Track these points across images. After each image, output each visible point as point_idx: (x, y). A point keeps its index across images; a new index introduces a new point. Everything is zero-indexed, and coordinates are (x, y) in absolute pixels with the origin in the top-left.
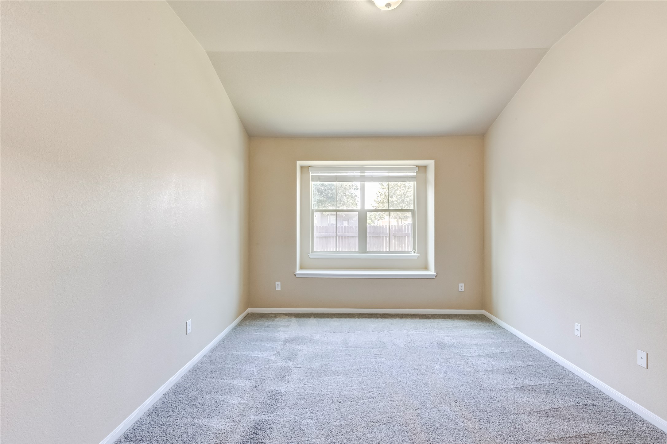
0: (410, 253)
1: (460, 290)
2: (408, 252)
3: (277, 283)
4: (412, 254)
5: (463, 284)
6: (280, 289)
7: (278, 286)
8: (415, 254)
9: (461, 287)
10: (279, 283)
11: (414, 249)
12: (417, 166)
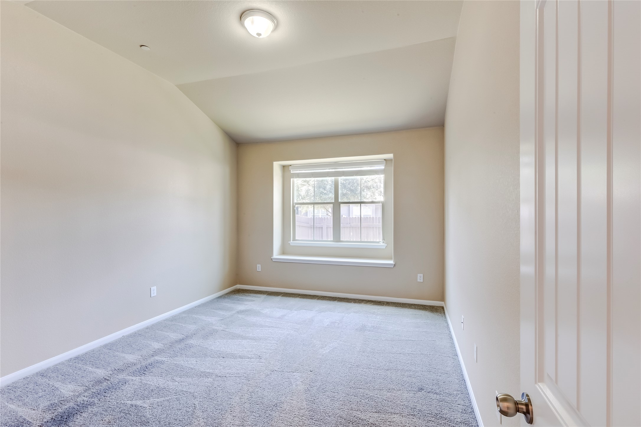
0: (379, 243)
1: (419, 280)
2: (378, 242)
3: (258, 265)
4: (381, 244)
5: (422, 275)
6: (260, 270)
7: (259, 268)
8: (383, 244)
9: (420, 278)
10: (260, 265)
11: (384, 239)
12: (385, 160)
